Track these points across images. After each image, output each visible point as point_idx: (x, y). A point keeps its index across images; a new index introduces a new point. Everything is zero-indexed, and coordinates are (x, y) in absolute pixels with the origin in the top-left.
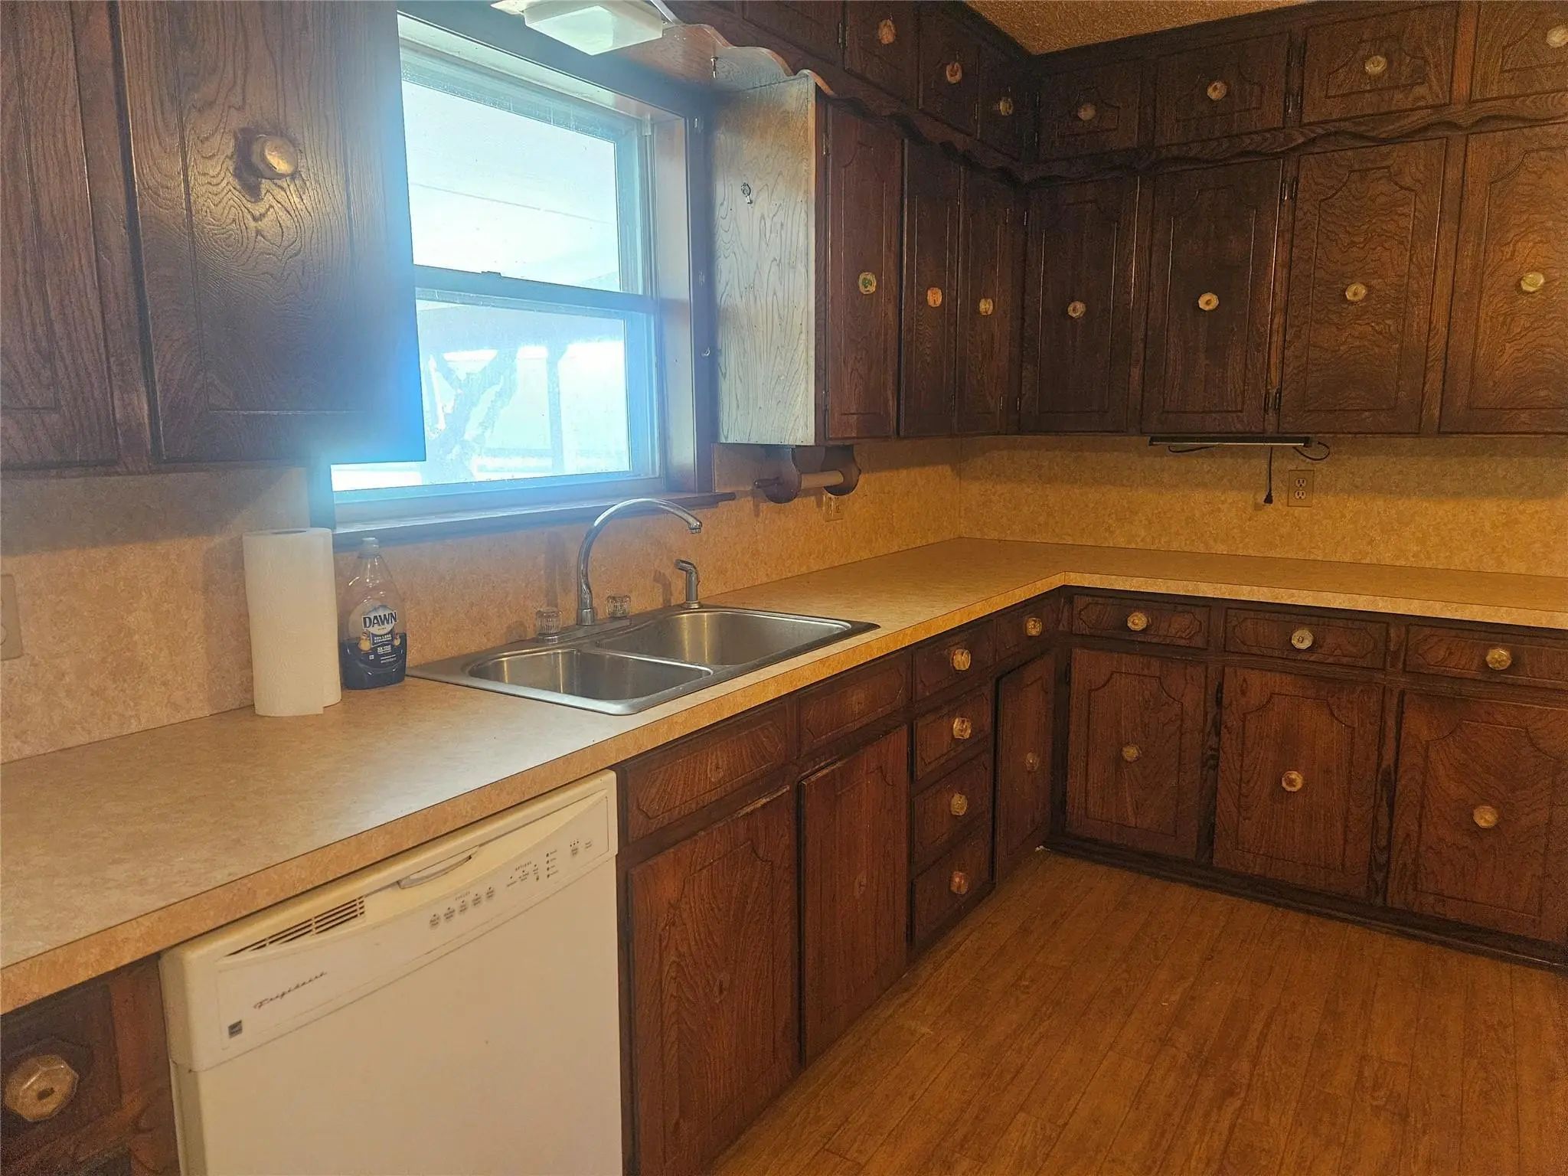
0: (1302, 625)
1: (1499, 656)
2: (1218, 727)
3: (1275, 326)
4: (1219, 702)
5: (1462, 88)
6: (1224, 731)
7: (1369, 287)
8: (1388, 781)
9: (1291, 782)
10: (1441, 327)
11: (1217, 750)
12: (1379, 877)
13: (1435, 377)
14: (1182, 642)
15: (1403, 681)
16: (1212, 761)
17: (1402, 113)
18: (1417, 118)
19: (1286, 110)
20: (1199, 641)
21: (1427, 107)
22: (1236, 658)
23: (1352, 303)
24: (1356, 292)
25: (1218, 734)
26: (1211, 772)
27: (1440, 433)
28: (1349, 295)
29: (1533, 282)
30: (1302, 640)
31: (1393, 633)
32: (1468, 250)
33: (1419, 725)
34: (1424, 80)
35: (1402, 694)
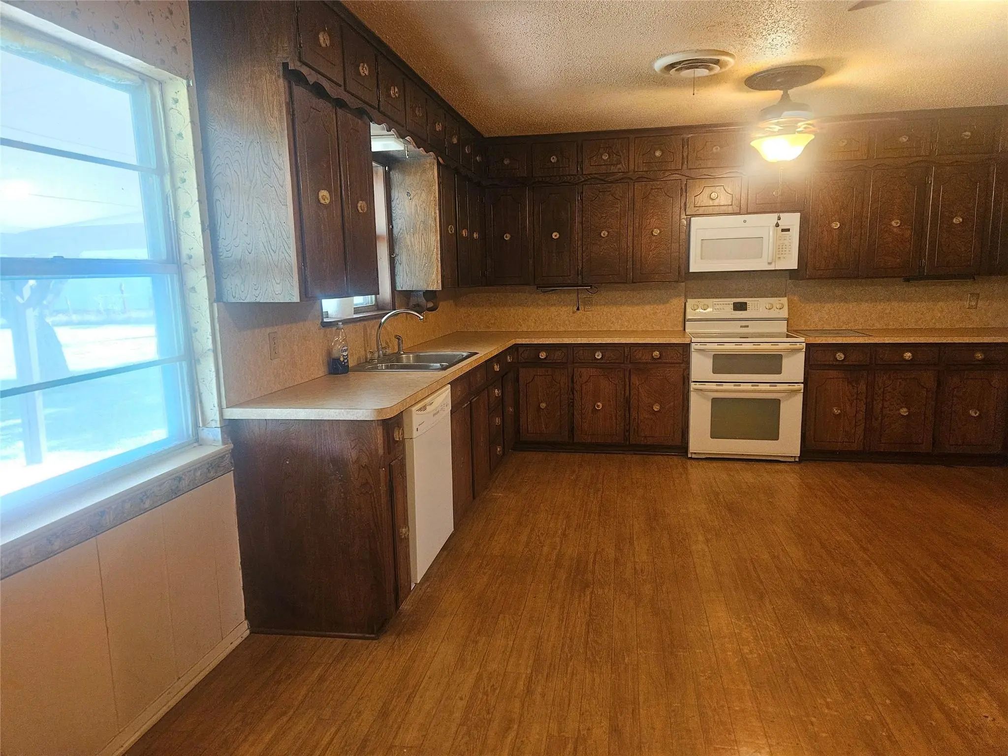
0: (598, 350)
1: (656, 354)
2: (573, 389)
3: (579, 245)
4: (573, 382)
5: (632, 167)
6: (575, 392)
7: (608, 232)
8: (628, 401)
9: (598, 406)
10: (630, 245)
11: (573, 399)
12: (627, 434)
13: (630, 263)
14: (559, 361)
15: (630, 366)
16: (571, 405)
17: (614, 173)
18: (620, 175)
19: (577, 168)
20: (564, 360)
21: (621, 172)
22: (577, 365)
23: (603, 237)
24: (604, 234)
25: (573, 394)
26: (572, 408)
27: (633, 282)
28: (602, 235)
29: (656, 232)
30: (598, 355)
31: (626, 350)
32: (637, 221)
33: (635, 380)
34: (620, 163)
35: (630, 370)
